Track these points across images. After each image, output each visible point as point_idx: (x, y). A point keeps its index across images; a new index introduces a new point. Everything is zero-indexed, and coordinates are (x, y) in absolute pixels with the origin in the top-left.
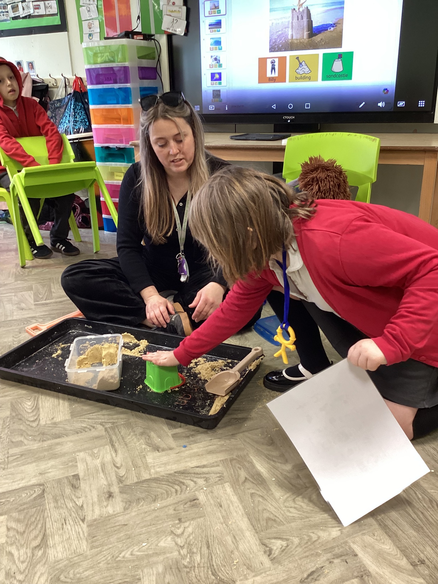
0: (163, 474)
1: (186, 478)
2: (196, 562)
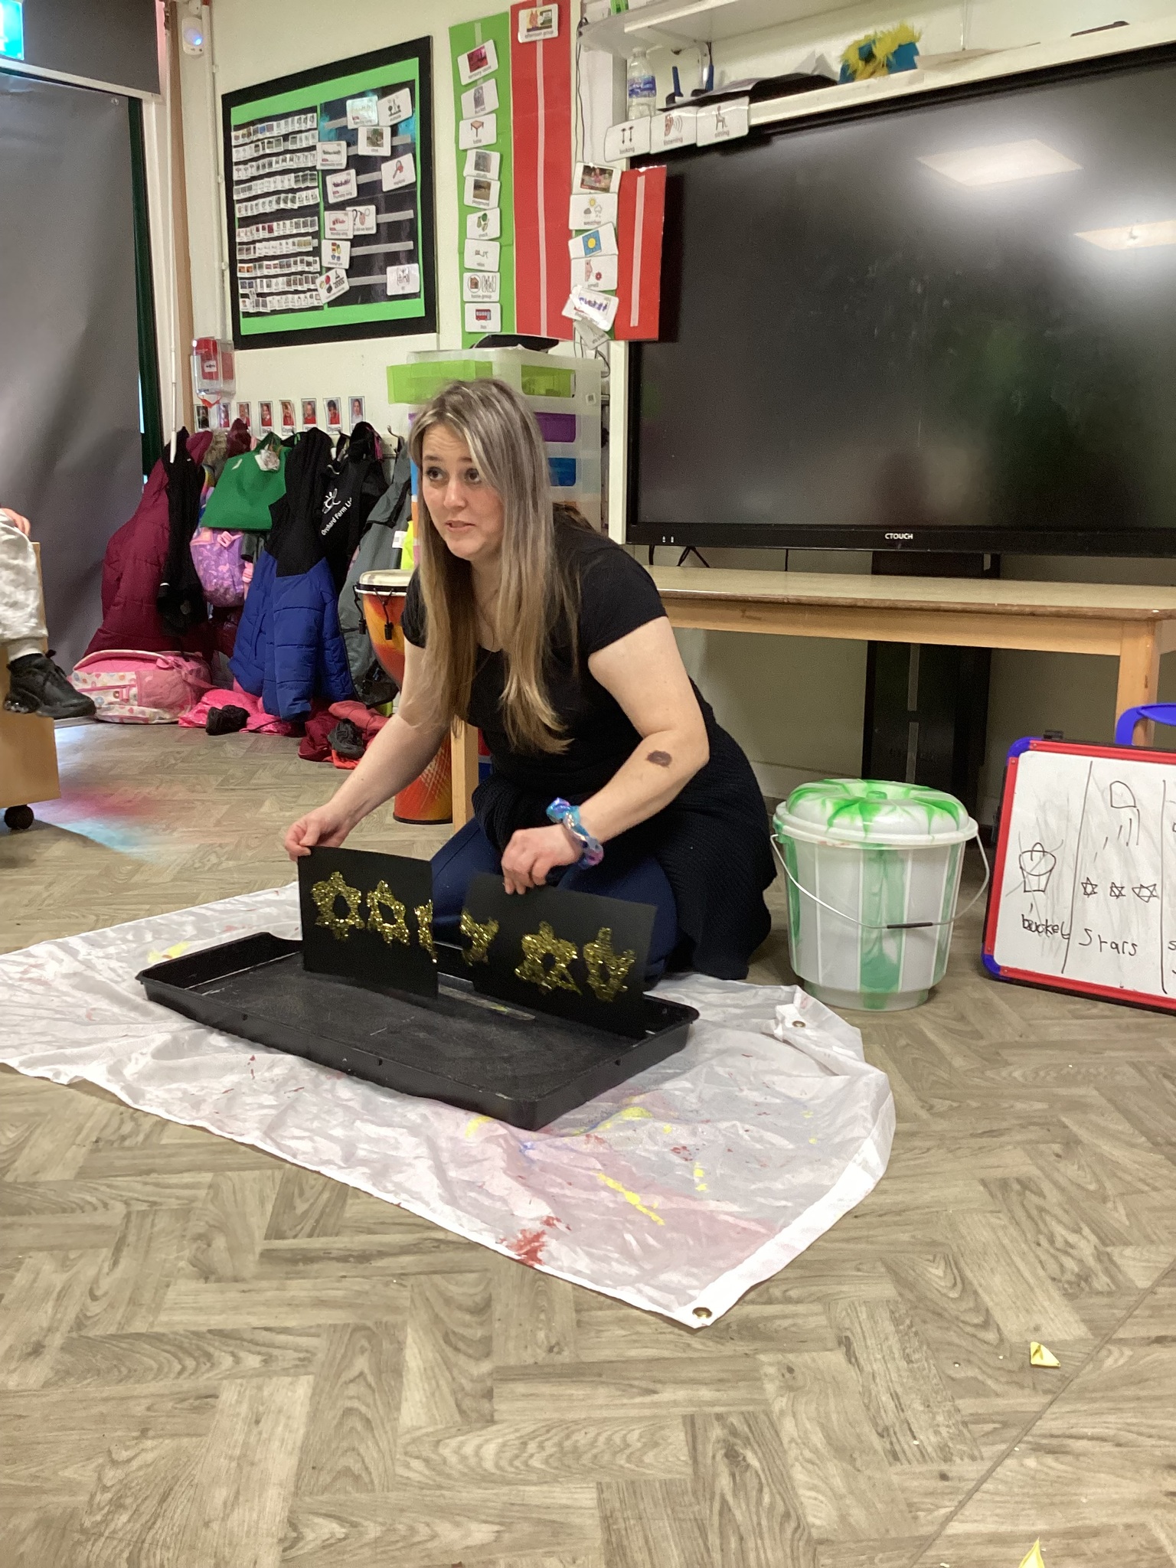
0: (180, 1329)
1: (225, 1348)
2: (112, 1527)
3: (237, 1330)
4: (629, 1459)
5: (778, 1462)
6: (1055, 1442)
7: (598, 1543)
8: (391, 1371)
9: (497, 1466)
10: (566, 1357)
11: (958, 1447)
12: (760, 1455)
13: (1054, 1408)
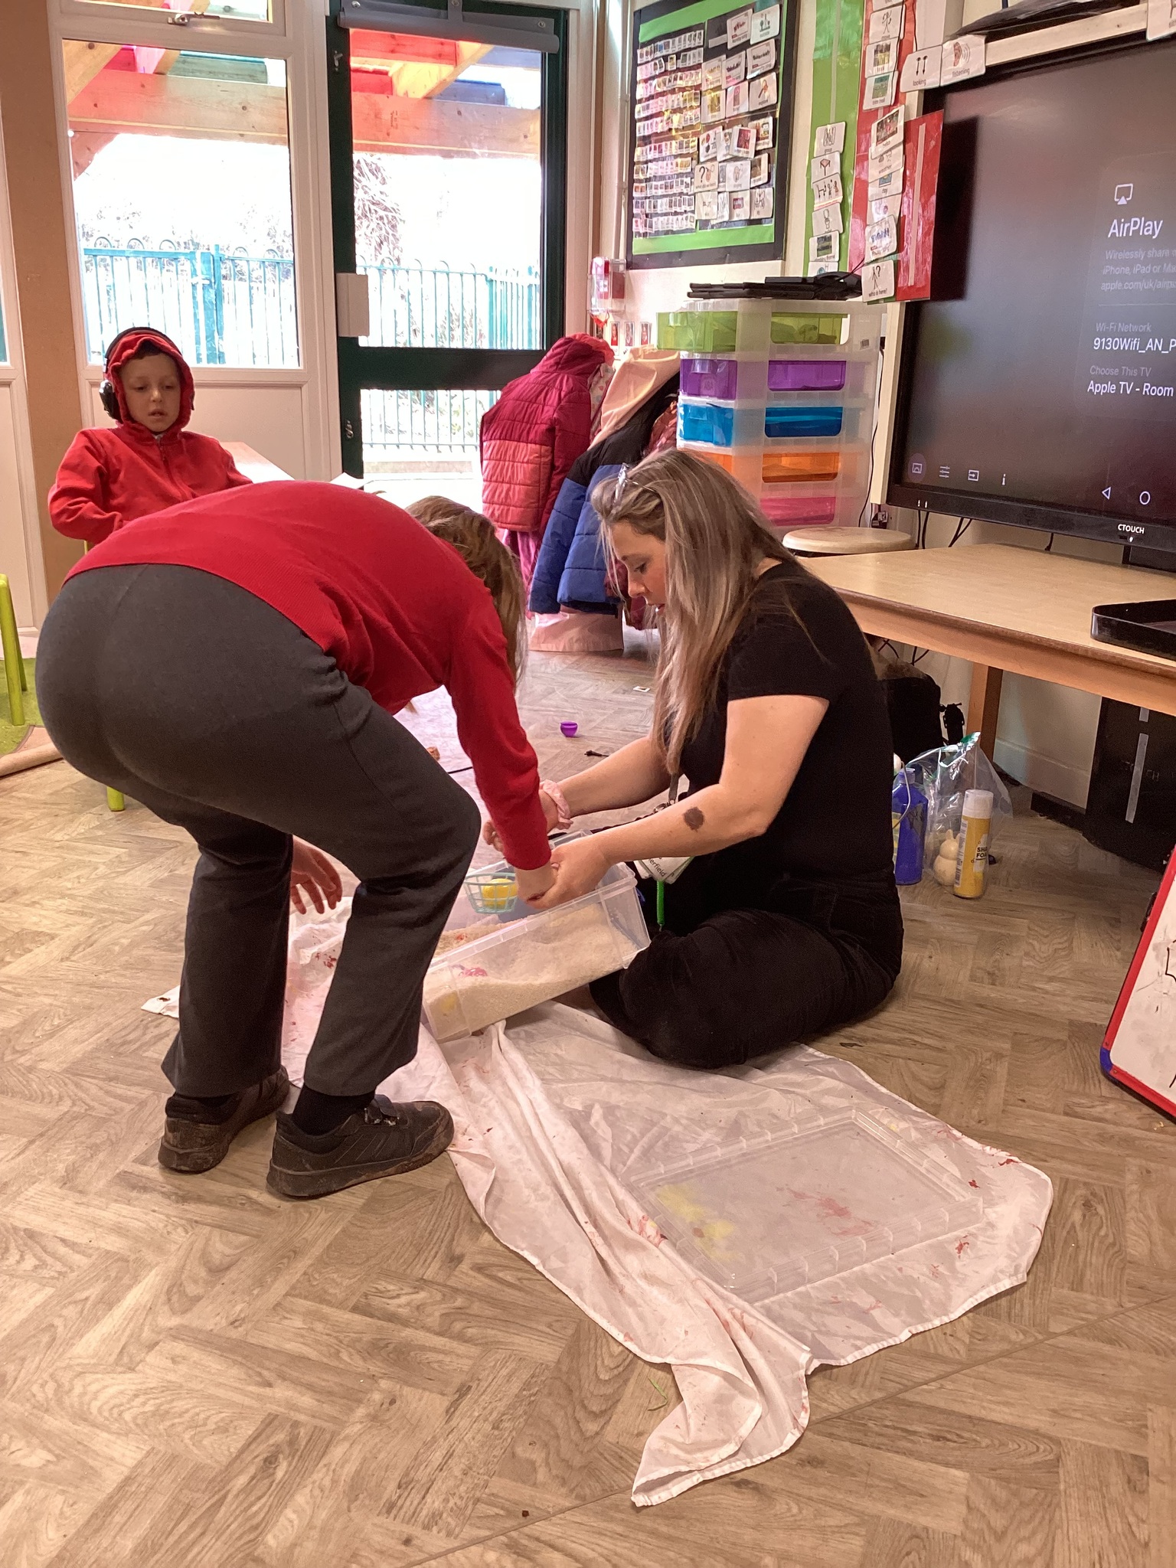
0: (11, 1222)
1: (22, 1247)
3: (42, 1234)
4: (192, 1438)
5: (298, 1480)
6: (532, 1545)
7: (101, 1497)
8: (108, 1302)
9: (100, 1410)
10: (235, 1334)
11: (449, 1519)
12: (292, 1468)
13: (568, 1515)
